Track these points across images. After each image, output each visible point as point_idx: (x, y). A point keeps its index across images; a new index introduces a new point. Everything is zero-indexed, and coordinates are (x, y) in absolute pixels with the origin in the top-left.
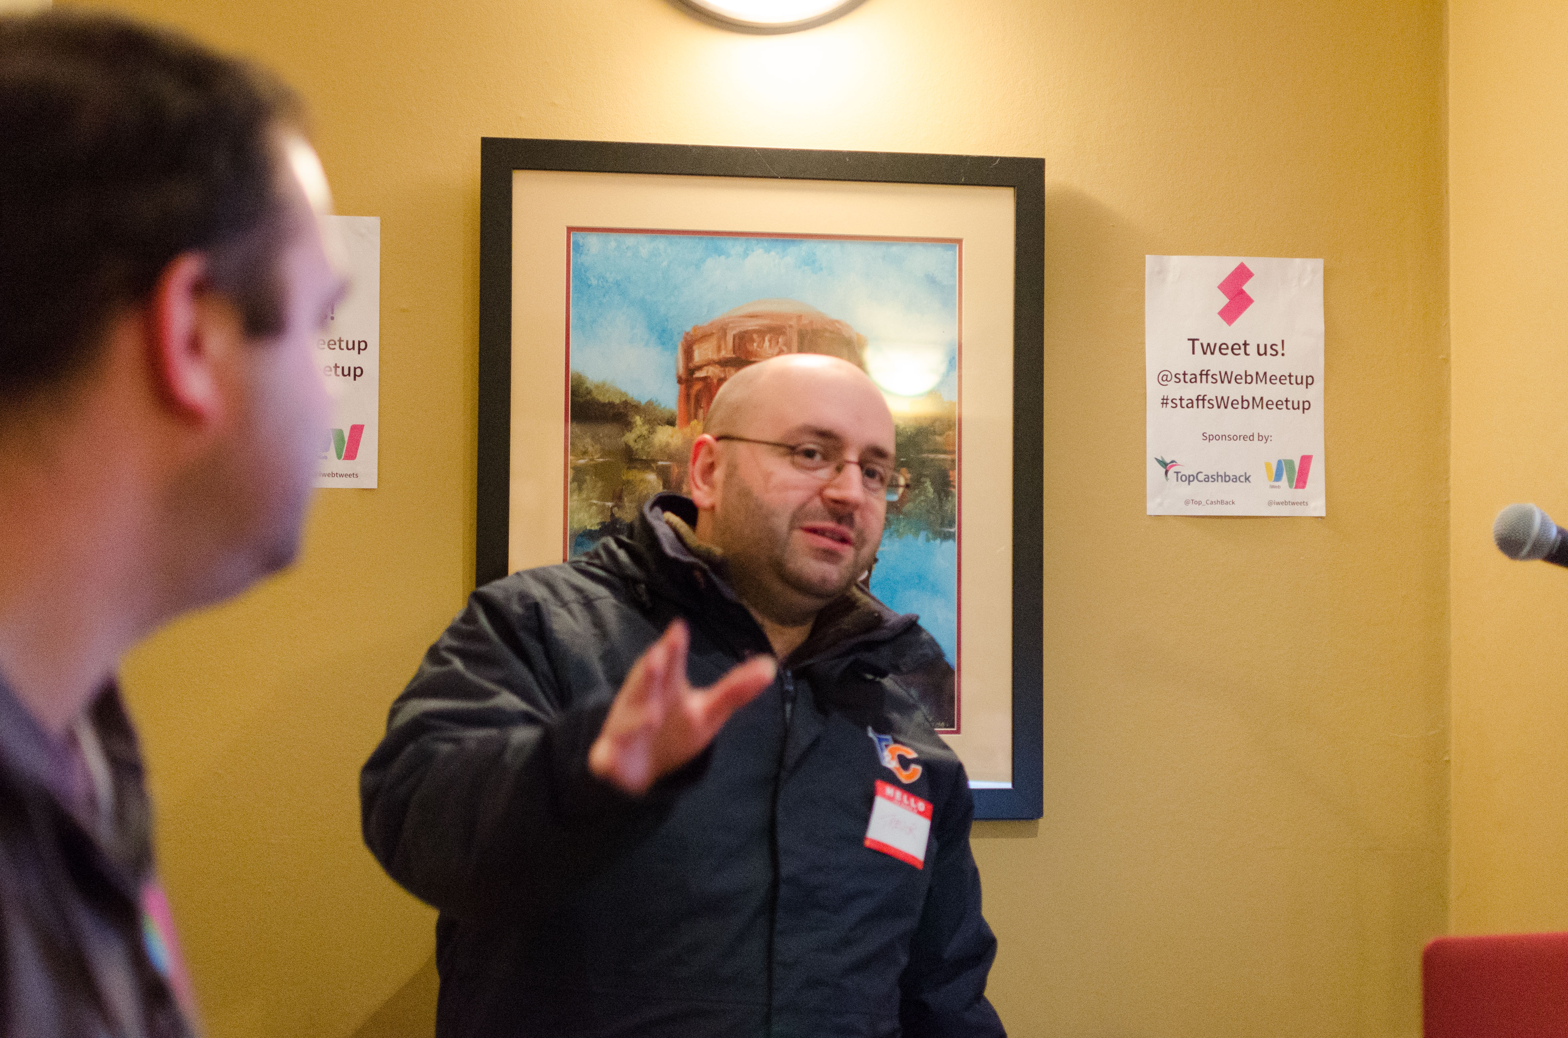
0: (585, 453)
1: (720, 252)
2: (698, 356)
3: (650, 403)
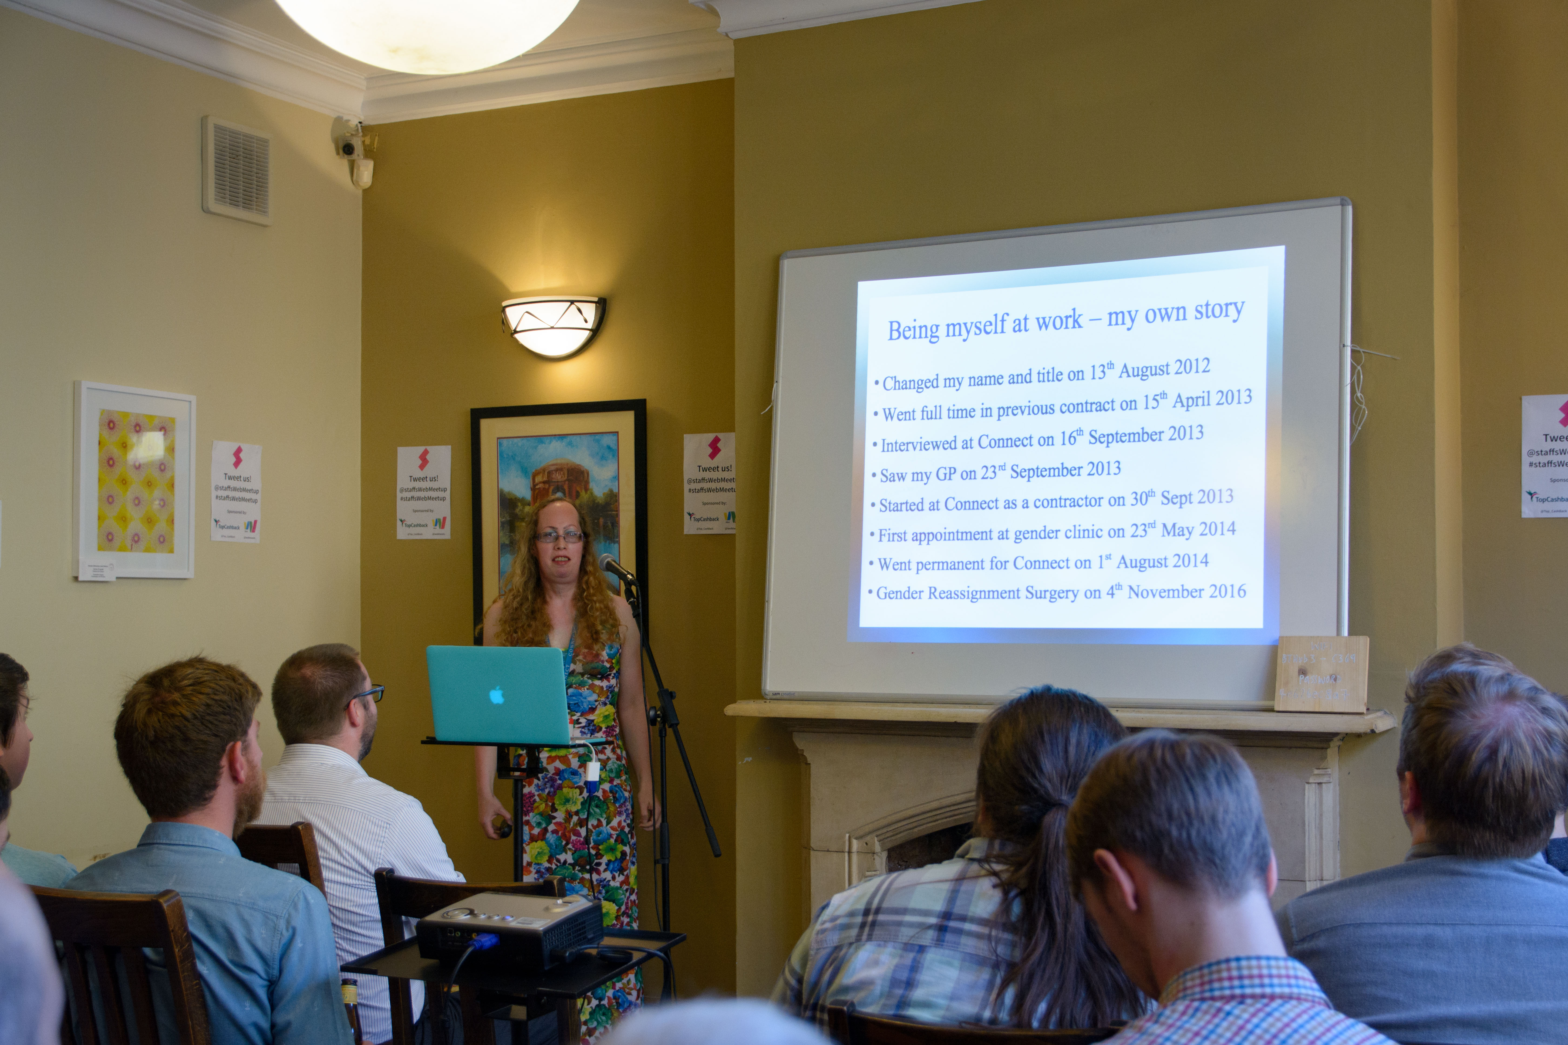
0: (504, 517)
1: (542, 442)
2: (537, 481)
3: (523, 498)
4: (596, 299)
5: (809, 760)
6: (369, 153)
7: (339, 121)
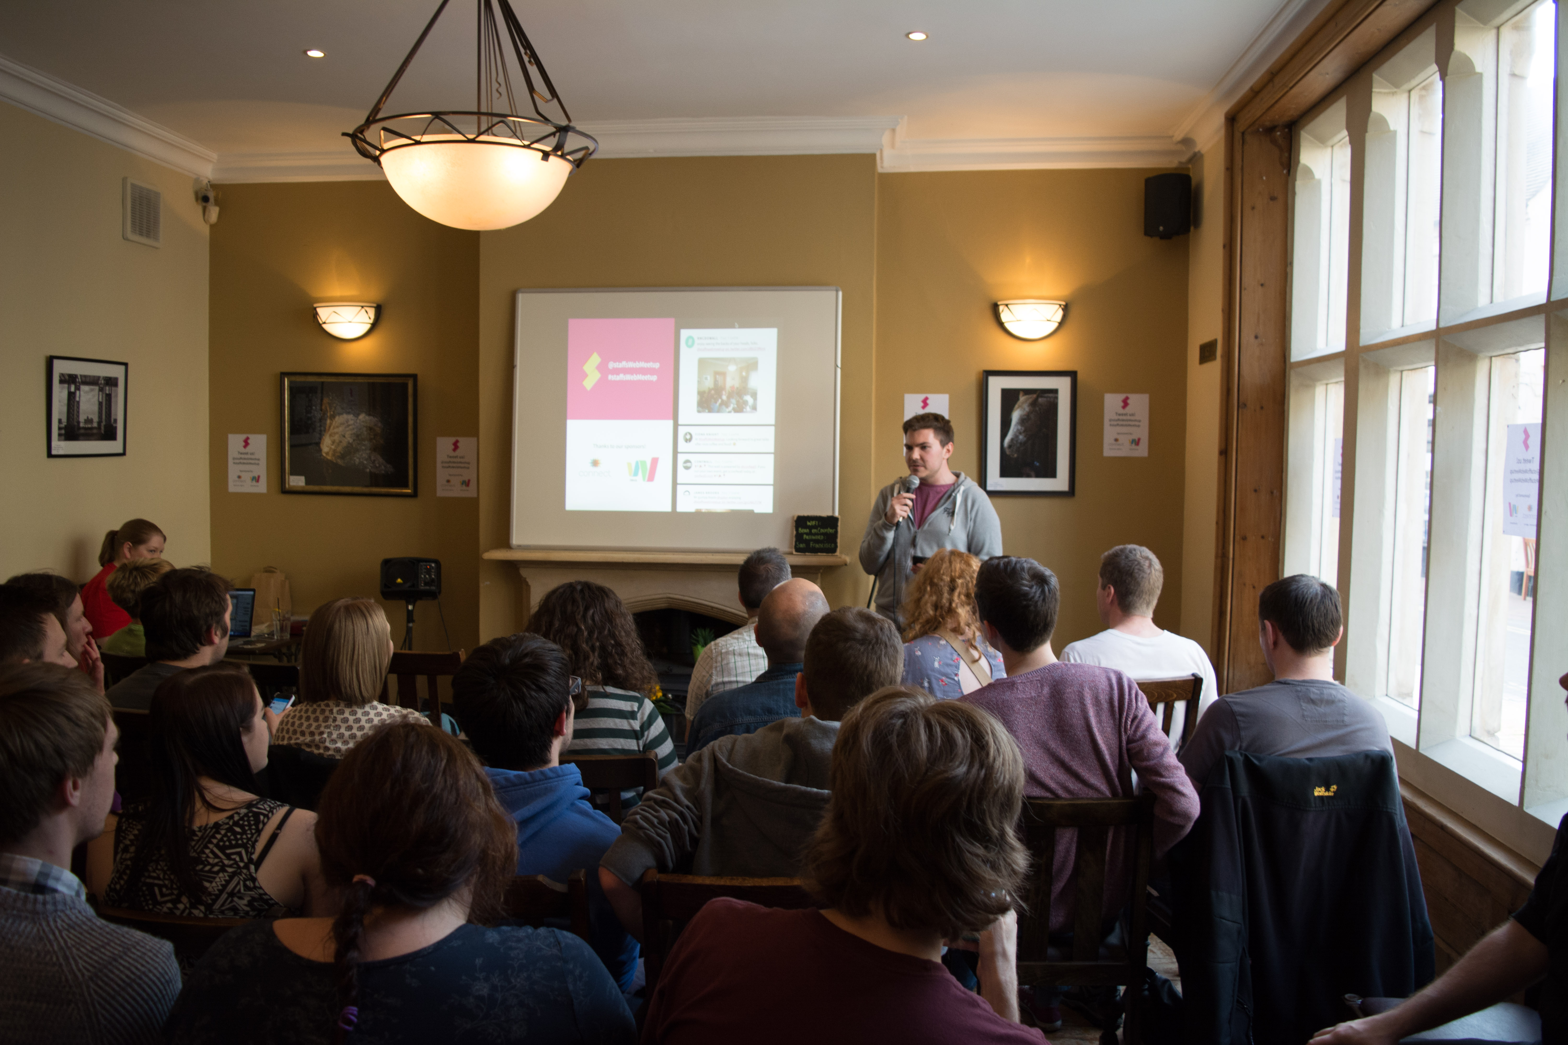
4: (375, 305)
5: (530, 583)
6: (217, 203)
7: (197, 180)
